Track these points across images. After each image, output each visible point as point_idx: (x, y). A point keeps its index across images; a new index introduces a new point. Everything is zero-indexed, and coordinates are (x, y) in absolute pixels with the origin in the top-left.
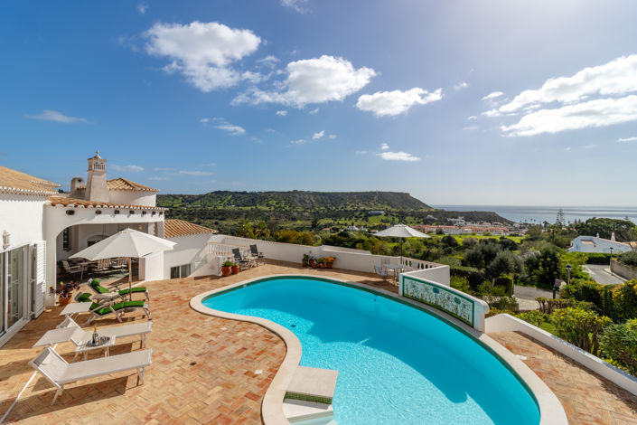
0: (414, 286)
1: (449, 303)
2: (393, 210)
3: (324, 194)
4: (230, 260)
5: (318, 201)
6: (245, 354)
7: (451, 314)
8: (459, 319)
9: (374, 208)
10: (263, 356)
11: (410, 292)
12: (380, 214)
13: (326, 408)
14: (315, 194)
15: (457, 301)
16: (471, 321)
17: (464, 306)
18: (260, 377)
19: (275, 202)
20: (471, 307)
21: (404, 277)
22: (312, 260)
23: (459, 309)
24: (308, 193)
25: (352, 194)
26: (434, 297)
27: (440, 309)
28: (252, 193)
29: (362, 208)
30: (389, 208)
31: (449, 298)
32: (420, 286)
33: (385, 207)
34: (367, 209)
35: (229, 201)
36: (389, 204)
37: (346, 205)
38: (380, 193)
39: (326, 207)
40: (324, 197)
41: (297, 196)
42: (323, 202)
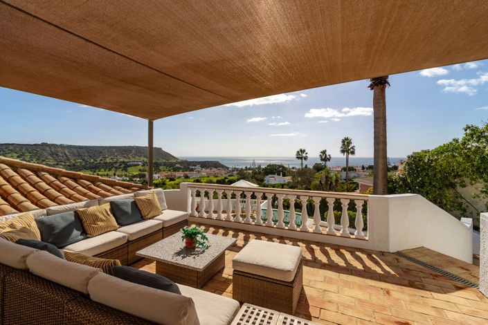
5: (74, 155)
9: (133, 160)
12: (139, 165)
14: (70, 147)
24: (62, 146)
29: (122, 160)
30: (145, 159)
33: (142, 159)
34: (126, 160)
37: (105, 158)
38: (137, 147)
39: (84, 160)
40: (80, 151)
41: (48, 148)
42: (79, 155)
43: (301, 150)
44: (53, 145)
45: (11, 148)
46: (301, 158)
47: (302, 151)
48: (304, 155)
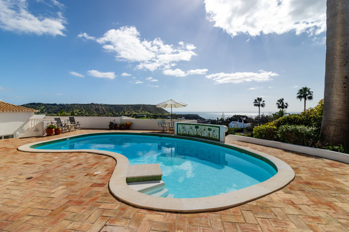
0: (184, 128)
1: (205, 132)
2: (151, 114)
3: (111, 106)
4: (54, 124)
5: (107, 110)
6: (81, 167)
7: (206, 138)
8: (211, 139)
9: (141, 113)
10: (97, 165)
11: (181, 131)
12: (144, 117)
13: (159, 182)
14: (106, 105)
15: (210, 130)
16: (218, 138)
17: (214, 131)
18: (100, 175)
19: (78, 110)
20: (218, 130)
21: (178, 124)
22: (116, 125)
23: (211, 134)
24: (101, 105)
25: (128, 106)
26: (196, 131)
27: (199, 137)
28: (61, 105)
29: (134, 113)
30: (149, 113)
31: (204, 130)
32: (187, 127)
33: (147, 112)
34: (137, 114)
35: (42, 110)
36: (148, 111)
37: (125, 112)
38: (143, 105)
39: (113, 113)
40: (111, 108)
41: (94, 106)
42: (110, 110)
43: (258, 99)
44: (96, 104)
45: (76, 106)
46: (259, 105)
47: (260, 99)
48: (261, 103)
